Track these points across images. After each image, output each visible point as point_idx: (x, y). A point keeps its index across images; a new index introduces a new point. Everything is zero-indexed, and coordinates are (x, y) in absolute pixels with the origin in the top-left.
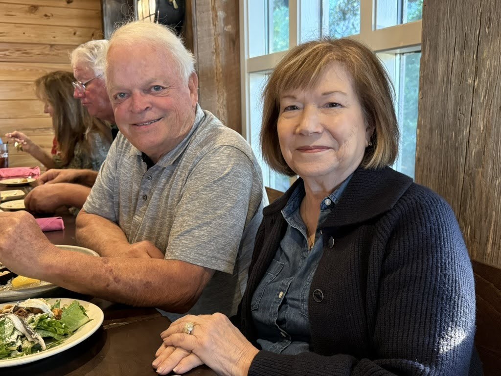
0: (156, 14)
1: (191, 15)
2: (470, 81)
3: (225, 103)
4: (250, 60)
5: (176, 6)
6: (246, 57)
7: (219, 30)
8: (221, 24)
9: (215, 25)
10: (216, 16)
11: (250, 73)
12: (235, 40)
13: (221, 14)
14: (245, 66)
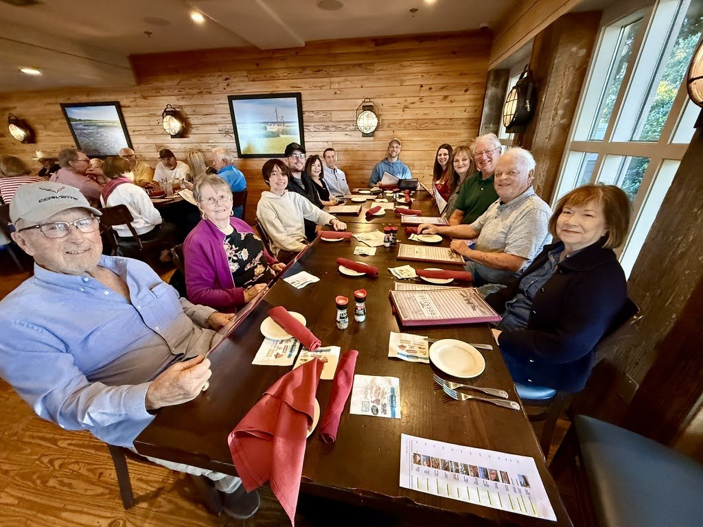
0: (515, 115)
1: (538, 115)
2: (695, 210)
3: (546, 169)
4: (573, 142)
5: (529, 110)
6: (571, 140)
7: (556, 123)
8: (558, 119)
9: (553, 120)
10: (557, 114)
11: (571, 150)
12: (566, 129)
13: (560, 112)
14: (568, 145)
